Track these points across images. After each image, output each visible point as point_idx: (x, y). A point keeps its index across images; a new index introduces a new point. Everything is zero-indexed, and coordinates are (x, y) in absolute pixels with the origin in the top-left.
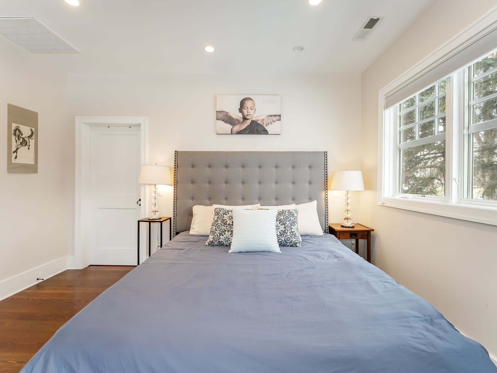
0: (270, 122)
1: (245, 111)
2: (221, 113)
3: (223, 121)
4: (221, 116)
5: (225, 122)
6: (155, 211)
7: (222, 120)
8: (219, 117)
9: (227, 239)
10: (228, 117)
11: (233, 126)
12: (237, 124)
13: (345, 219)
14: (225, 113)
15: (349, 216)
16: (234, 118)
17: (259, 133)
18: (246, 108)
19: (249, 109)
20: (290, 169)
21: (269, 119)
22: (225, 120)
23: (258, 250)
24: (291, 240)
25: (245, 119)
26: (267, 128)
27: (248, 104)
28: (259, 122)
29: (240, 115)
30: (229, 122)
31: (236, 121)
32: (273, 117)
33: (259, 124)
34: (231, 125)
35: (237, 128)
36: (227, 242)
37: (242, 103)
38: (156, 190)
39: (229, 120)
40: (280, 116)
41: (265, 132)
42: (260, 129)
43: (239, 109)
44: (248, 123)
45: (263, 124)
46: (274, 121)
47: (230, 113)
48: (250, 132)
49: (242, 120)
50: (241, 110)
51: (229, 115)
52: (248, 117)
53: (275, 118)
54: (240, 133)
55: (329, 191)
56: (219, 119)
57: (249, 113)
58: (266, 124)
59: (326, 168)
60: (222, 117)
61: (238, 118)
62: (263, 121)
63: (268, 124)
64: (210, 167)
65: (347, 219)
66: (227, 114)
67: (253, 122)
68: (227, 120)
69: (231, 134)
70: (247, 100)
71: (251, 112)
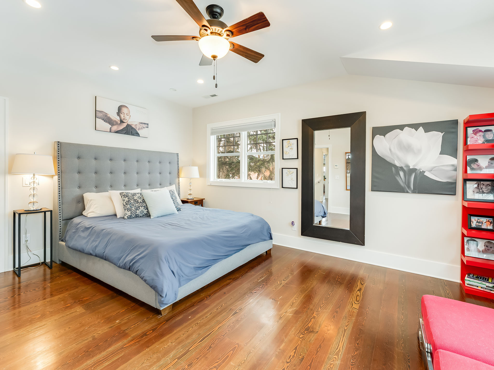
0: (141, 128)
1: (122, 116)
2: (101, 113)
3: (103, 120)
4: (101, 115)
5: (105, 121)
6: (34, 203)
7: (101, 119)
8: (99, 115)
9: (142, 212)
10: (107, 117)
11: (111, 125)
12: (115, 125)
13: (189, 195)
14: (104, 114)
15: (191, 193)
16: (112, 119)
17: (133, 135)
18: (122, 113)
19: (125, 114)
20: (158, 164)
21: (140, 125)
22: (104, 119)
23: (168, 213)
24: (178, 207)
25: (122, 122)
26: (139, 132)
27: (124, 110)
28: (133, 126)
29: (118, 118)
30: (108, 122)
31: (114, 122)
32: (143, 124)
33: (133, 128)
34: (110, 125)
35: (115, 128)
36: (142, 214)
37: (120, 109)
38: (35, 180)
39: (108, 120)
40: (148, 124)
41: (138, 134)
42: (134, 132)
43: (117, 112)
44: (124, 125)
45: (136, 128)
46: (144, 128)
47: (108, 115)
48: (126, 133)
49: (119, 122)
50: (119, 114)
51: (108, 116)
52: (124, 121)
53: (145, 125)
54: (117, 132)
55: (180, 178)
56: (99, 118)
57: (125, 118)
58: (138, 129)
59: (178, 164)
60: (102, 117)
61: (116, 120)
62: (136, 126)
63: (140, 129)
64: (96, 159)
65: (190, 194)
66: (106, 115)
67: (128, 125)
68: (106, 120)
69: (110, 132)
70: (123, 107)
71: (127, 117)
